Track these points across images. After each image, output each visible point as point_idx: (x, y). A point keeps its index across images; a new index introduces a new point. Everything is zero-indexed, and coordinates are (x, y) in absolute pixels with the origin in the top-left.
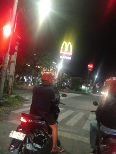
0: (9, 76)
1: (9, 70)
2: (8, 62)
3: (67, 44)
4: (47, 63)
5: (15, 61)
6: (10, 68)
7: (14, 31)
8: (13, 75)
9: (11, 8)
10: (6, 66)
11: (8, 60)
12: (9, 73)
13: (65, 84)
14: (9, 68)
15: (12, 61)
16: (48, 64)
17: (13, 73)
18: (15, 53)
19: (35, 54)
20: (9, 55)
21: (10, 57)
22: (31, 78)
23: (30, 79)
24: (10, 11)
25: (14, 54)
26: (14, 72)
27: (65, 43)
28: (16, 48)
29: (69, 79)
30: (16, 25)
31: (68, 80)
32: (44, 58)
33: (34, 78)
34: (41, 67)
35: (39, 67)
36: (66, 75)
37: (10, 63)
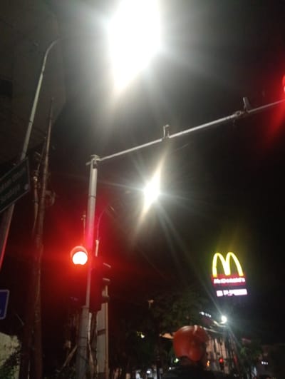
0: (95, 374)
1: (95, 358)
2: (89, 334)
3: (225, 258)
4: (186, 319)
5: (105, 330)
6: (96, 351)
8: (105, 369)
9: (85, 212)
11: (89, 329)
12: (95, 366)
13: (255, 371)
14: (94, 351)
15: (98, 332)
16: (189, 320)
17: (105, 363)
18: (103, 305)
19: (152, 301)
20: (90, 314)
21: (94, 319)
22: (153, 372)
23: (151, 376)
24: (82, 217)
25: (100, 309)
26: (107, 361)
27: (218, 259)
28: (105, 293)
29: (262, 352)
30: (97, 242)
31: (260, 358)
32: (175, 306)
33: (161, 370)
35: (167, 336)
36: (249, 341)
37: (94, 336)
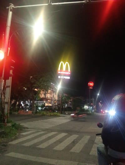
0: (4, 102)
1: (4, 96)
2: (2, 87)
3: (64, 64)
4: (44, 85)
5: (10, 86)
6: (5, 94)
7: (8, 55)
8: (9, 101)
9: (4, 32)
10: (1, 93)
11: (3, 86)
12: (4, 99)
13: (66, 105)
14: (4, 94)
15: (7, 86)
16: (46, 85)
17: (9, 98)
18: (10, 77)
19: (32, 77)
20: (4, 81)
21: (5, 82)
22: (28, 102)
23: (27, 103)
24: (2, 35)
25: (8, 79)
26: (10, 98)
27: (62, 63)
28: (11, 72)
29: (70, 99)
30: (9, 49)
31: (69, 101)
32: (41, 79)
33: (32, 102)
34: (38, 89)
35: (36, 90)
36: (66, 95)
37: (4, 88)
